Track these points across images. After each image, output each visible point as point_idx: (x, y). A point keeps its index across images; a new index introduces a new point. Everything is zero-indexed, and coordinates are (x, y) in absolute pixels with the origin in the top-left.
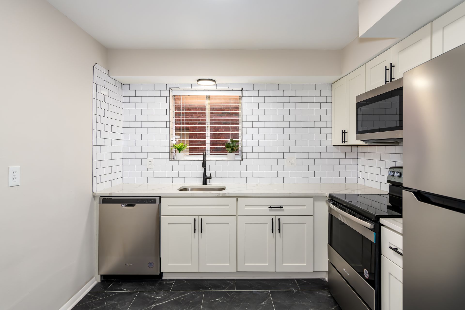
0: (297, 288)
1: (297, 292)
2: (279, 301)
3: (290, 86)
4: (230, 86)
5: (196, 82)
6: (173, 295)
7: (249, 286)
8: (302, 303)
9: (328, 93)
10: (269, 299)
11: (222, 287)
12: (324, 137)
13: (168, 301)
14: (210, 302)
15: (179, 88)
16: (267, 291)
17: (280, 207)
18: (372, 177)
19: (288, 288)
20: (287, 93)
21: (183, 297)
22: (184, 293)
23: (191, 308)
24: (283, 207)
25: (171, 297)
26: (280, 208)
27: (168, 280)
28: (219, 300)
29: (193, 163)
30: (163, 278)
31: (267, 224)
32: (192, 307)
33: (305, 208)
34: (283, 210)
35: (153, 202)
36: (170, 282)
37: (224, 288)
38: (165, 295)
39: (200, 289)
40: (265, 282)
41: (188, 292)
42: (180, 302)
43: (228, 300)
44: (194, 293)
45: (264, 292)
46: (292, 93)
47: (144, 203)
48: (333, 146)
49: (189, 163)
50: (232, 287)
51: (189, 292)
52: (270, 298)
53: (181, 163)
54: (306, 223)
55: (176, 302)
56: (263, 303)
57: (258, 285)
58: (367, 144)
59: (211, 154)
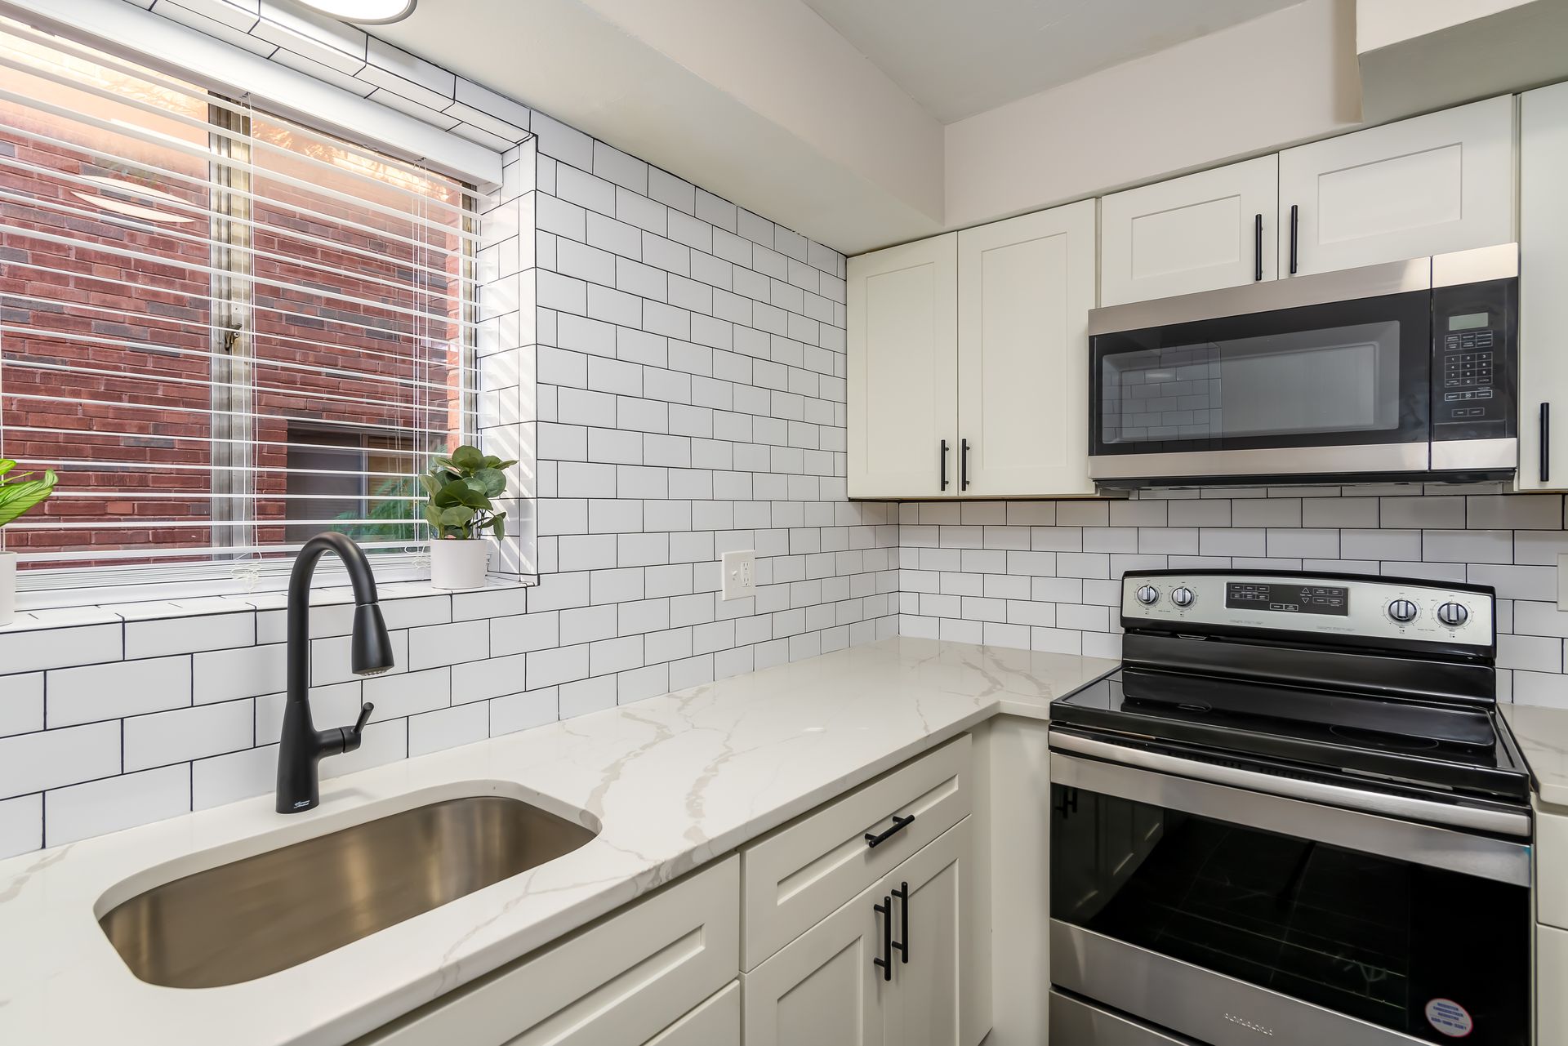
17: (902, 825)
20: (725, 245)
24: (912, 818)
26: (899, 831)
31: (860, 946)
33: (955, 787)
59: (266, 555)
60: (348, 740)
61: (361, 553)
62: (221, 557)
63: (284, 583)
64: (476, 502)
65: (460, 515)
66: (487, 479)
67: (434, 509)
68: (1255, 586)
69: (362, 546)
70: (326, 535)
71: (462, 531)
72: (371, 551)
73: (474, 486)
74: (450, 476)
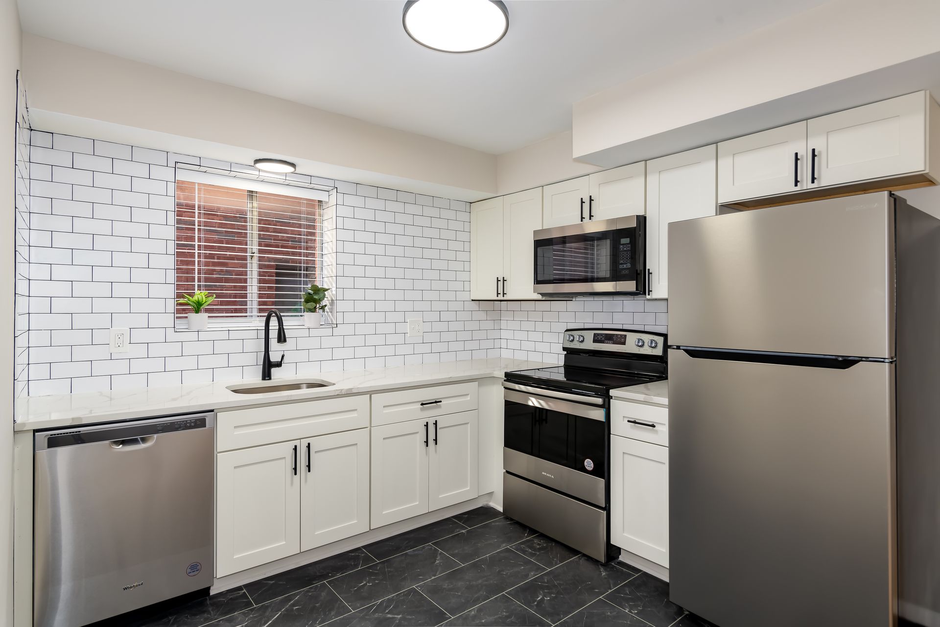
0: (464, 528)
1: (468, 532)
2: (456, 551)
3: (415, 197)
4: (314, 180)
5: (252, 164)
6: (270, 610)
7: (395, 549)
8: (486, 543)
9: (464, 216)
10: (440, 554)
11: (351, 565)
12: (459, 286)
13: (270, 622)
14: (353, 592)
15: (199, 166)
16: (428, 546)
17: (436, 402)
18: (530, 346)
19: (452, 532)
20: (410, 209)
21: (293, 605)
22: (288, 599)
23: (327, 613)
24: (441, 402)
25: (267, 614)
26: (435, 404)
27: (226, 593)
28: (366, 584)
29: (233, 335)
30: (213, 592)
31: (418, 435)
32: (330, 610)
33: (468, 398)
34: (440, 407)
35: (201, 423)
36: (235, 594)
37: (356, 566)
38: (251, 616)
39: (314, 582)
40: (412, 535)
41: (295, 595)
42: (297, 614)
43: (381, 577)
44: (308, 591)
45: (424, 547)
46: (417, 210)
47: (177, 429)
48: (472, 300)
49: (225, 335)
50: (367, 560)
51: (298, 595)
52: (440, 552)
53: (202, 336)
54: (468, 423)
55: (289, 616)
56: (437, 562)
57: (407, 542)
58: (544, 299)
59: (260, 316)
60: (279, 365)
61: (281, 316)
62: (249, 316)
63: (264, 324)
64: (317, 301)
65: (311, 305)
66: (320, 294)
67: (305, 303)
68: (601, 334)
69: (282, 314)
70: (273, 310)
71: (313, 310)
72: (284, 316)
73: (316, 297)
74: (309, 294)
